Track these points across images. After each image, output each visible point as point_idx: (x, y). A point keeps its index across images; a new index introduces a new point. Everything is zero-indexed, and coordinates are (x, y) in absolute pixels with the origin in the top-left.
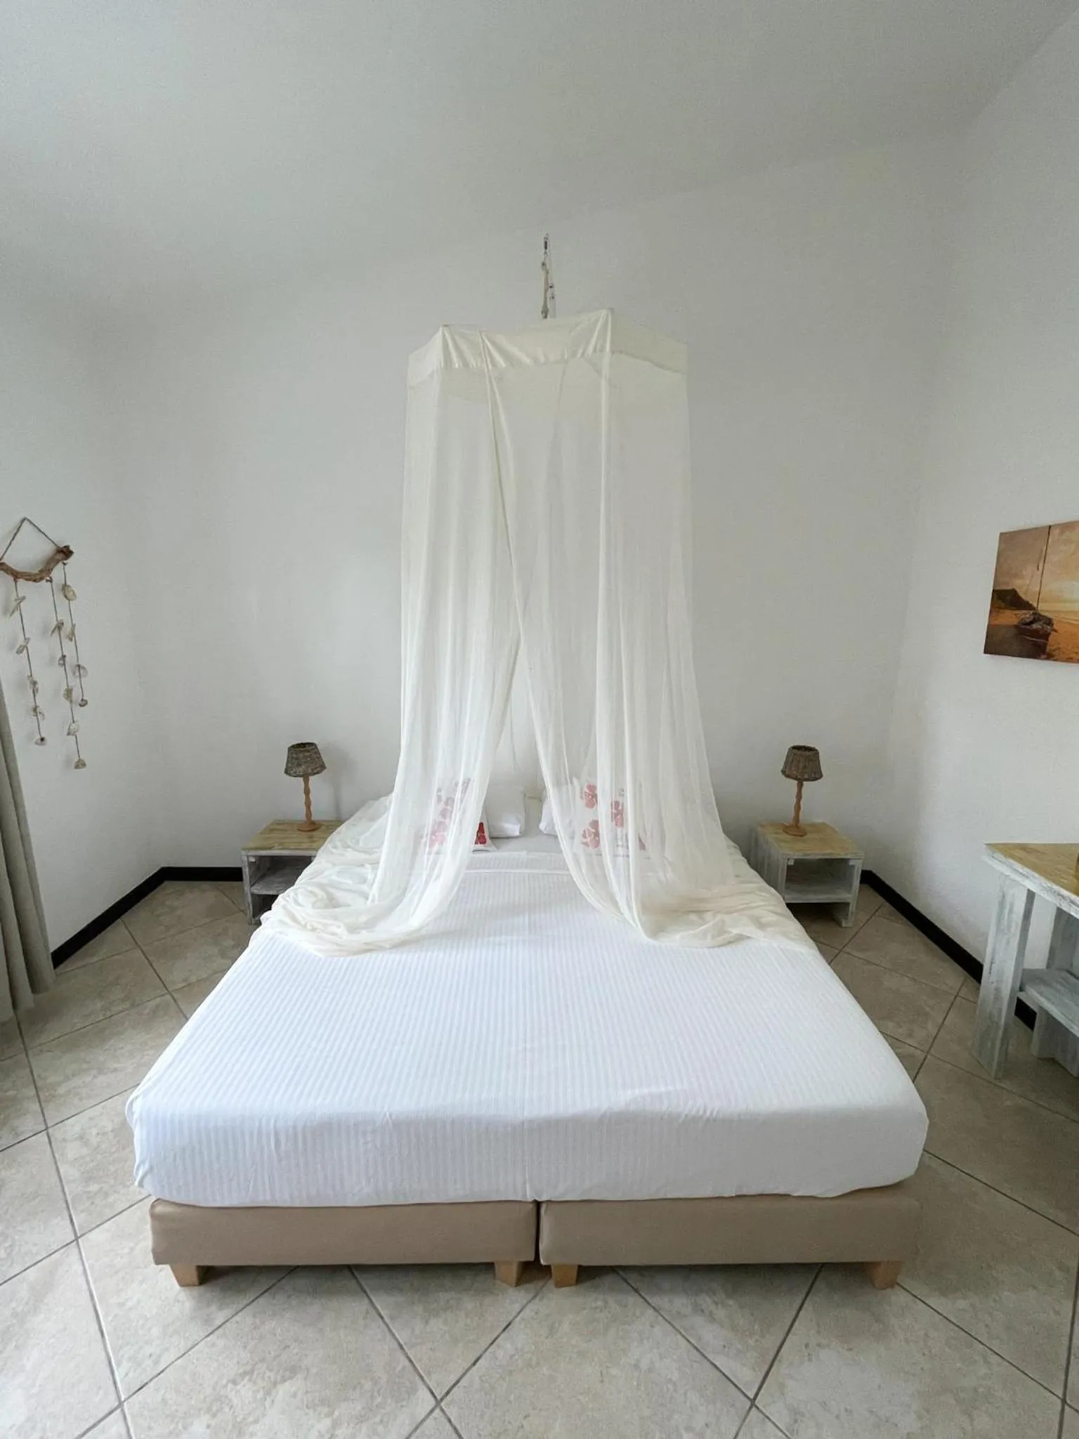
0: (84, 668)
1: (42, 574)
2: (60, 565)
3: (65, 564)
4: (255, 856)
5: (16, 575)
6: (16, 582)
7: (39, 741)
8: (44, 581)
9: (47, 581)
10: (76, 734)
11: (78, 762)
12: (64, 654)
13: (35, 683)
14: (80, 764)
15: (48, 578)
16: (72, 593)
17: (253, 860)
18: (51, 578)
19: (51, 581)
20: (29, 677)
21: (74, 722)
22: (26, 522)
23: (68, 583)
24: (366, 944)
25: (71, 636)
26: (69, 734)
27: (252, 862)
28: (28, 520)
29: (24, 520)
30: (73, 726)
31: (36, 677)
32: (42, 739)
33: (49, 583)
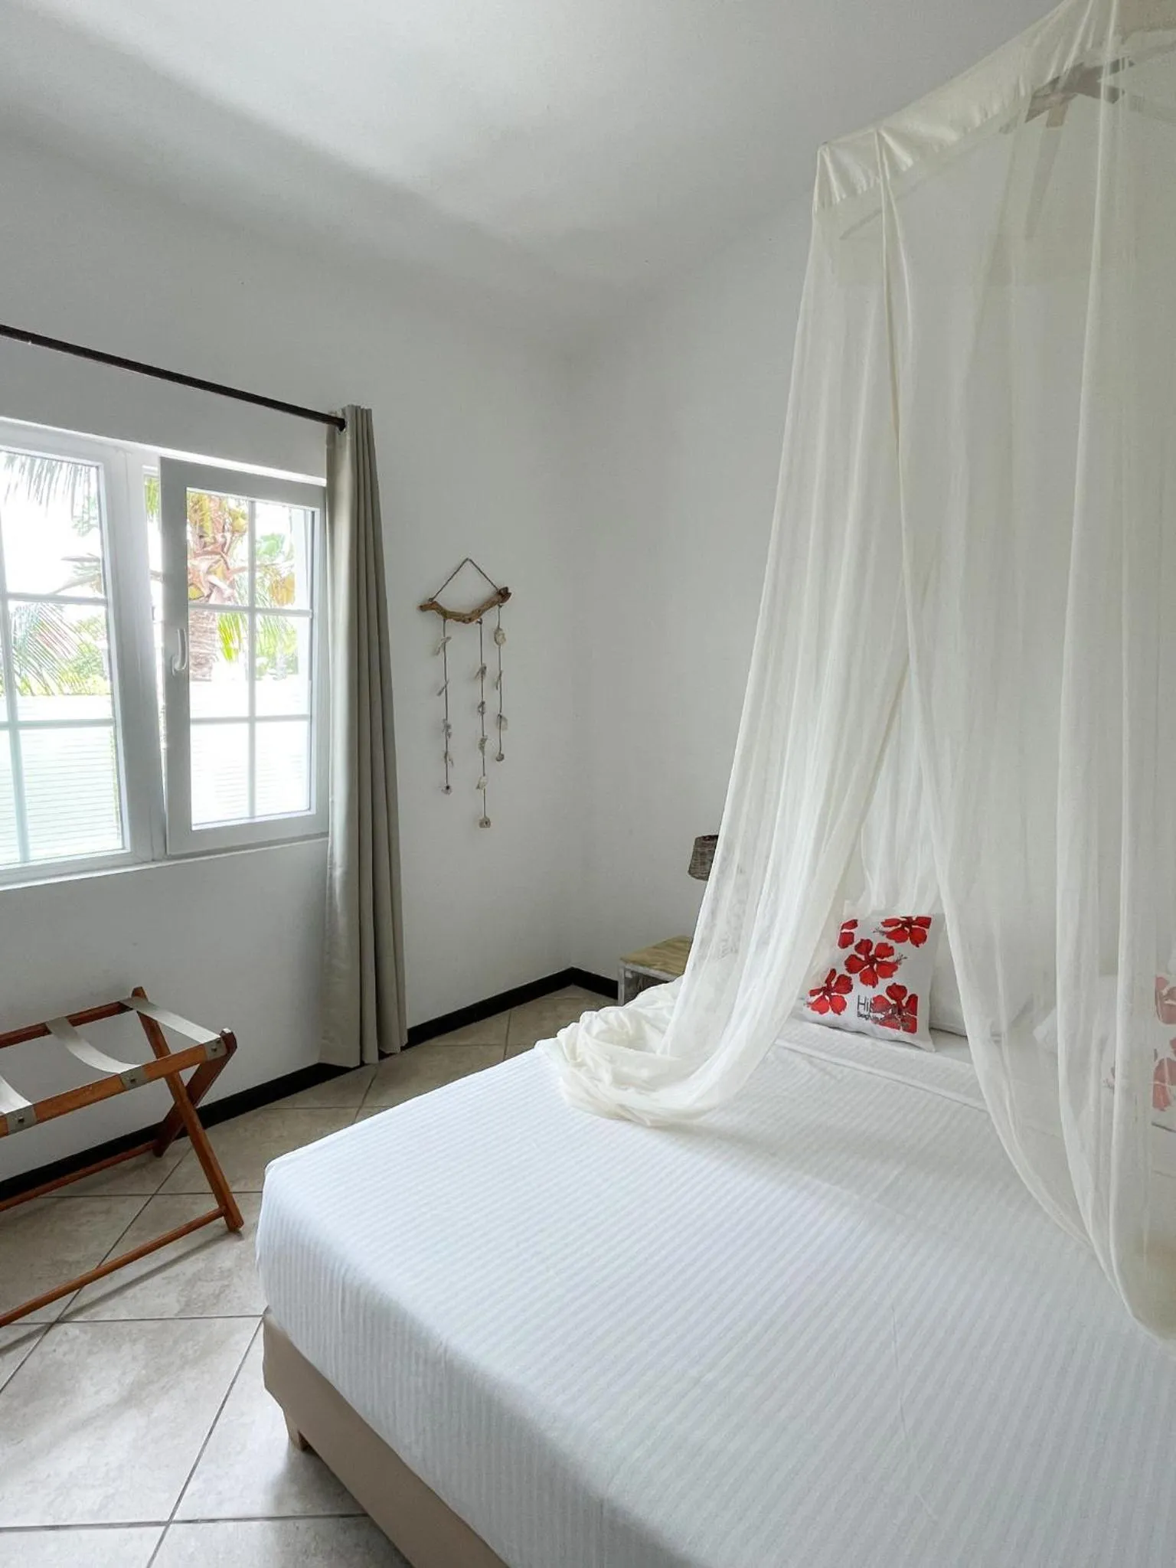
0: (506, 720)
1: (473, 617)
2: (497, 607)
3: (500, 607)
4: (632, 972)
5: (446, 615)
6: (445, 621)
7: (444, 789)
8: (474, 622)
9: (478, 622)
10: (486, 787)
11: (483, 820)
12: (484, 700)
13: (448, 727)
14: (485, 823)
15: (479, 620)
16: (501, 637)
17: (629, 975)
18: (481, 620)
19: (481, 623)
20: (444, 720)
21: (484, 775)
22: (468, 563)
23: (501, 627)
24: (622, 1106)
25: (498, 683)
26: (478, 787)
27: (629, 978)
28: (471, 561)
29: (467, 559)
30: (484, 779)
31: (450, 721)
32: (448, 788)
33: (478, 624)
